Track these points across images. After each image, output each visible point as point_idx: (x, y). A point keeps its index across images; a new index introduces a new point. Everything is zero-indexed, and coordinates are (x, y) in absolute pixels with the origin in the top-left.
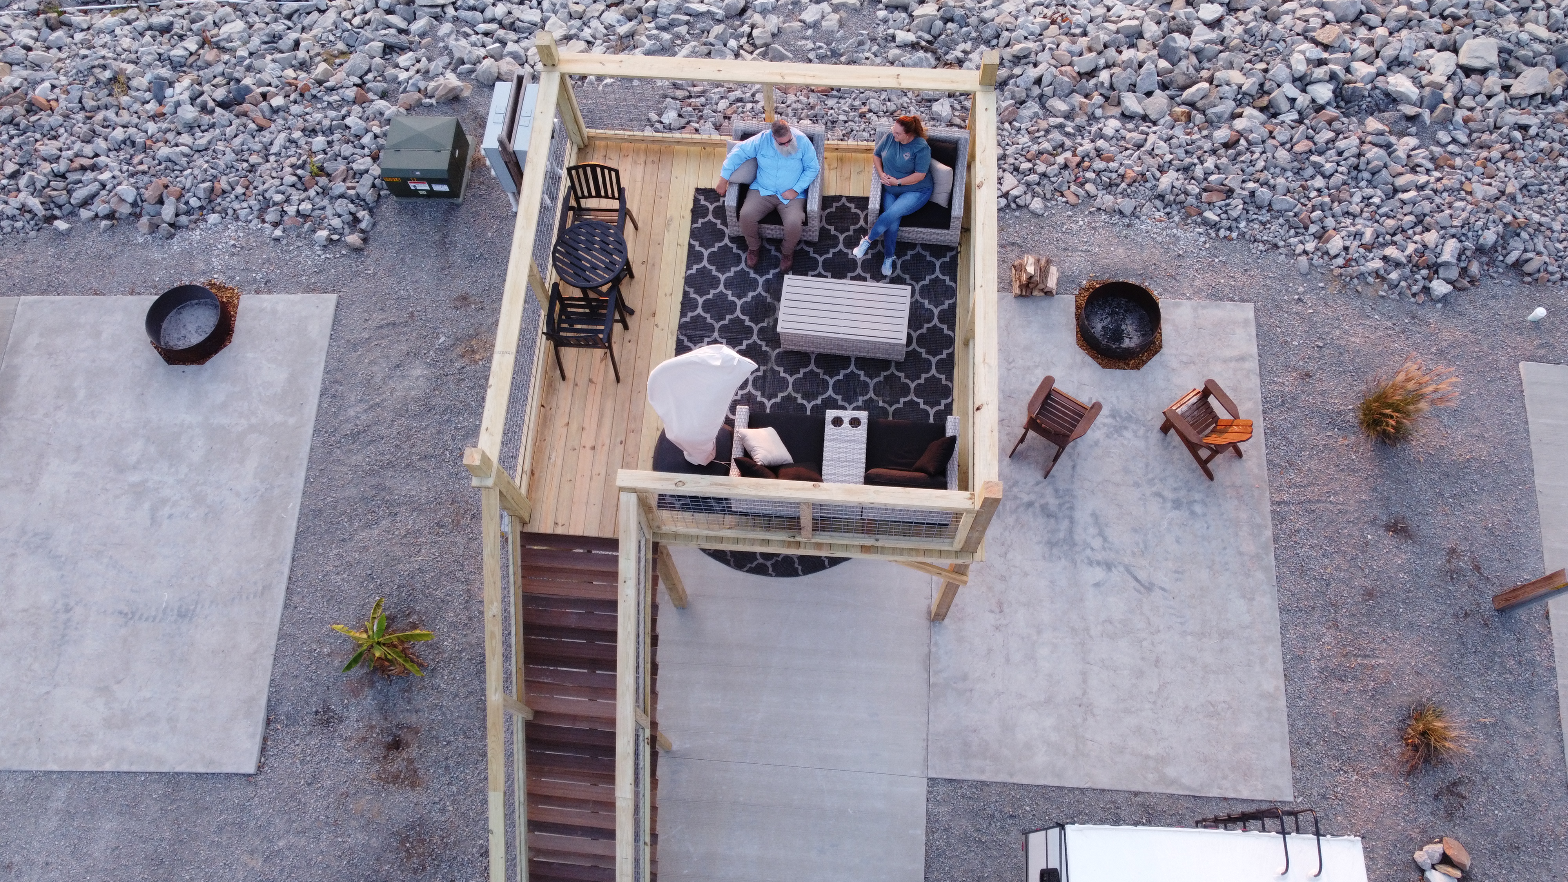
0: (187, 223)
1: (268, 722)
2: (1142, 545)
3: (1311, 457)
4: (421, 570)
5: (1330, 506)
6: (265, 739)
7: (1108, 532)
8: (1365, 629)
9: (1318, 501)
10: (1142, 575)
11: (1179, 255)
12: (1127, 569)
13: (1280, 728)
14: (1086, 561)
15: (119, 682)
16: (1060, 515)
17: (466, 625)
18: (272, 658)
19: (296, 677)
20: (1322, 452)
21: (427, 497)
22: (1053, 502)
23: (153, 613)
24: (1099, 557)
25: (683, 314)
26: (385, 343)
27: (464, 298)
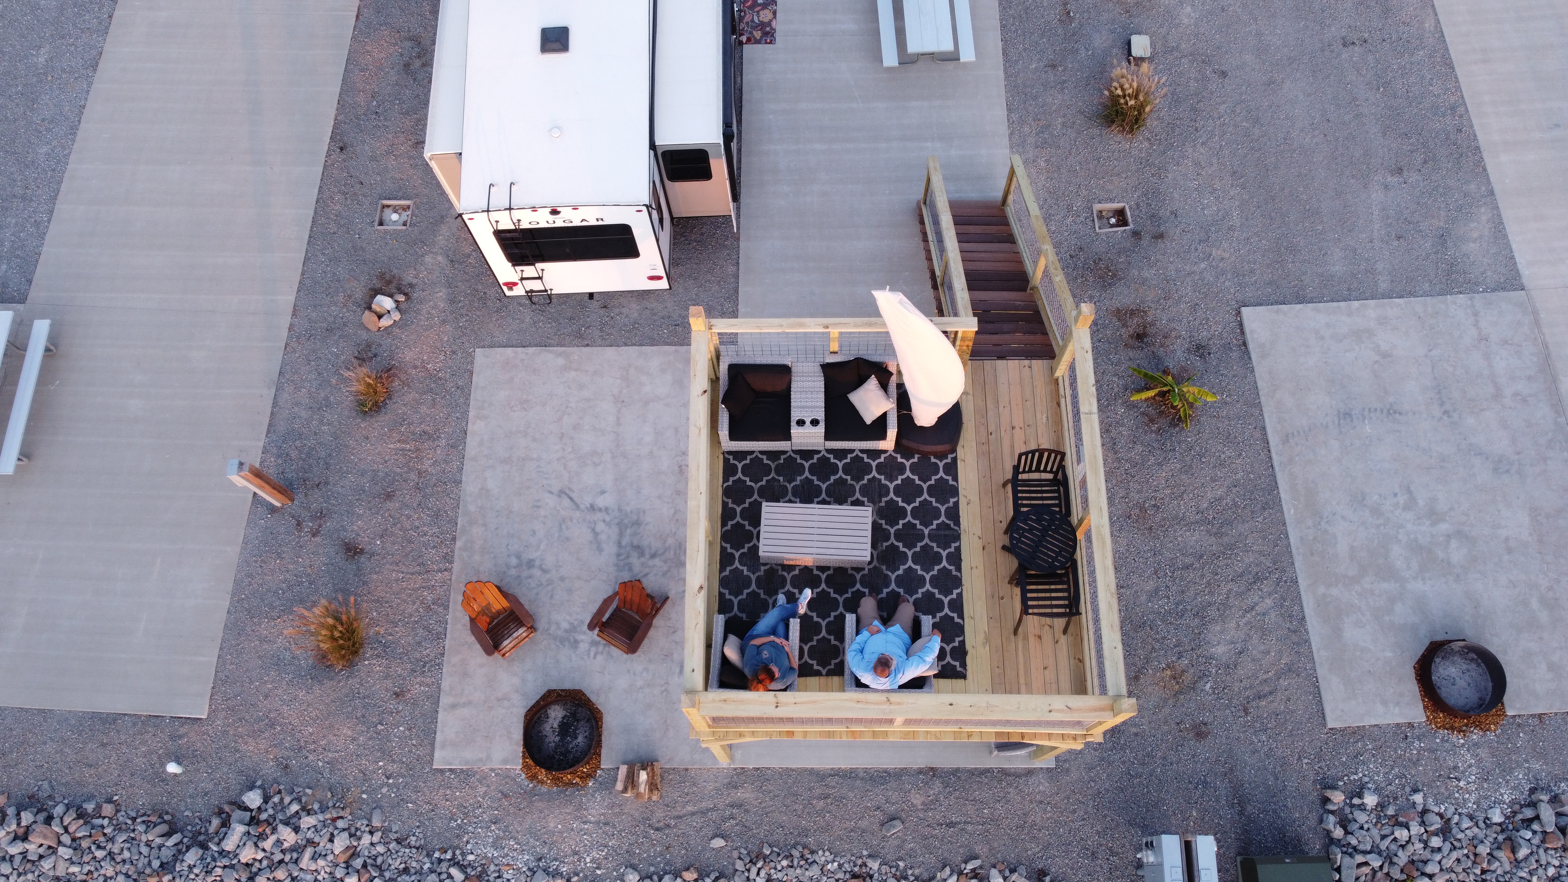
0: (1524, 810)
1: (1245, 344)
2: (564, 527)
3: (411, 616)
4: (1160, 464)
5: (404, 569)
6: (1243, 332)
7: (590, 536)
8: (398, 470)
9: (412, 574)
10: (566, 502)
11: (495, 823)
12: (577, 506)
13: (476, 396)
14: (610, 511)
15: (1376, 362)
16: (628, 549)
17: (1110, 426)
18: (1259, 388)
19: (1234, 376)
20: (400, 620)
21: (1175, 531)
22: (635, 560)
23: (1372, 415)
24: (599, 516)
25: (958, 549)
26: (1262, 676)
27: (1200, 735)
